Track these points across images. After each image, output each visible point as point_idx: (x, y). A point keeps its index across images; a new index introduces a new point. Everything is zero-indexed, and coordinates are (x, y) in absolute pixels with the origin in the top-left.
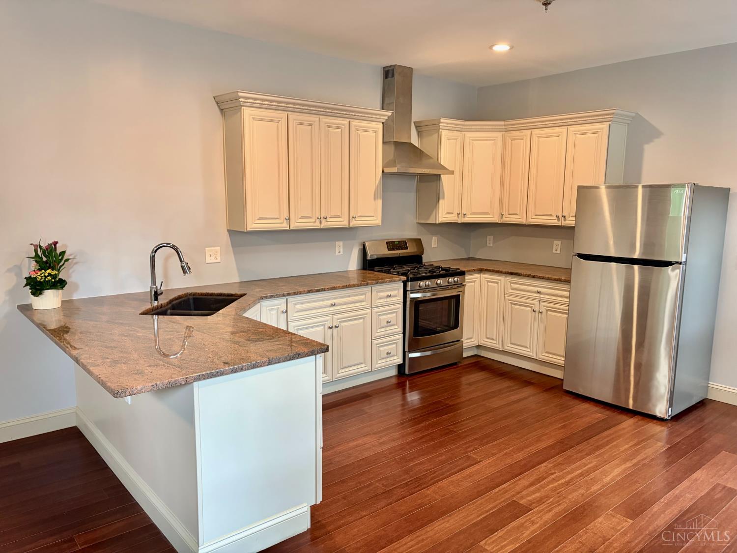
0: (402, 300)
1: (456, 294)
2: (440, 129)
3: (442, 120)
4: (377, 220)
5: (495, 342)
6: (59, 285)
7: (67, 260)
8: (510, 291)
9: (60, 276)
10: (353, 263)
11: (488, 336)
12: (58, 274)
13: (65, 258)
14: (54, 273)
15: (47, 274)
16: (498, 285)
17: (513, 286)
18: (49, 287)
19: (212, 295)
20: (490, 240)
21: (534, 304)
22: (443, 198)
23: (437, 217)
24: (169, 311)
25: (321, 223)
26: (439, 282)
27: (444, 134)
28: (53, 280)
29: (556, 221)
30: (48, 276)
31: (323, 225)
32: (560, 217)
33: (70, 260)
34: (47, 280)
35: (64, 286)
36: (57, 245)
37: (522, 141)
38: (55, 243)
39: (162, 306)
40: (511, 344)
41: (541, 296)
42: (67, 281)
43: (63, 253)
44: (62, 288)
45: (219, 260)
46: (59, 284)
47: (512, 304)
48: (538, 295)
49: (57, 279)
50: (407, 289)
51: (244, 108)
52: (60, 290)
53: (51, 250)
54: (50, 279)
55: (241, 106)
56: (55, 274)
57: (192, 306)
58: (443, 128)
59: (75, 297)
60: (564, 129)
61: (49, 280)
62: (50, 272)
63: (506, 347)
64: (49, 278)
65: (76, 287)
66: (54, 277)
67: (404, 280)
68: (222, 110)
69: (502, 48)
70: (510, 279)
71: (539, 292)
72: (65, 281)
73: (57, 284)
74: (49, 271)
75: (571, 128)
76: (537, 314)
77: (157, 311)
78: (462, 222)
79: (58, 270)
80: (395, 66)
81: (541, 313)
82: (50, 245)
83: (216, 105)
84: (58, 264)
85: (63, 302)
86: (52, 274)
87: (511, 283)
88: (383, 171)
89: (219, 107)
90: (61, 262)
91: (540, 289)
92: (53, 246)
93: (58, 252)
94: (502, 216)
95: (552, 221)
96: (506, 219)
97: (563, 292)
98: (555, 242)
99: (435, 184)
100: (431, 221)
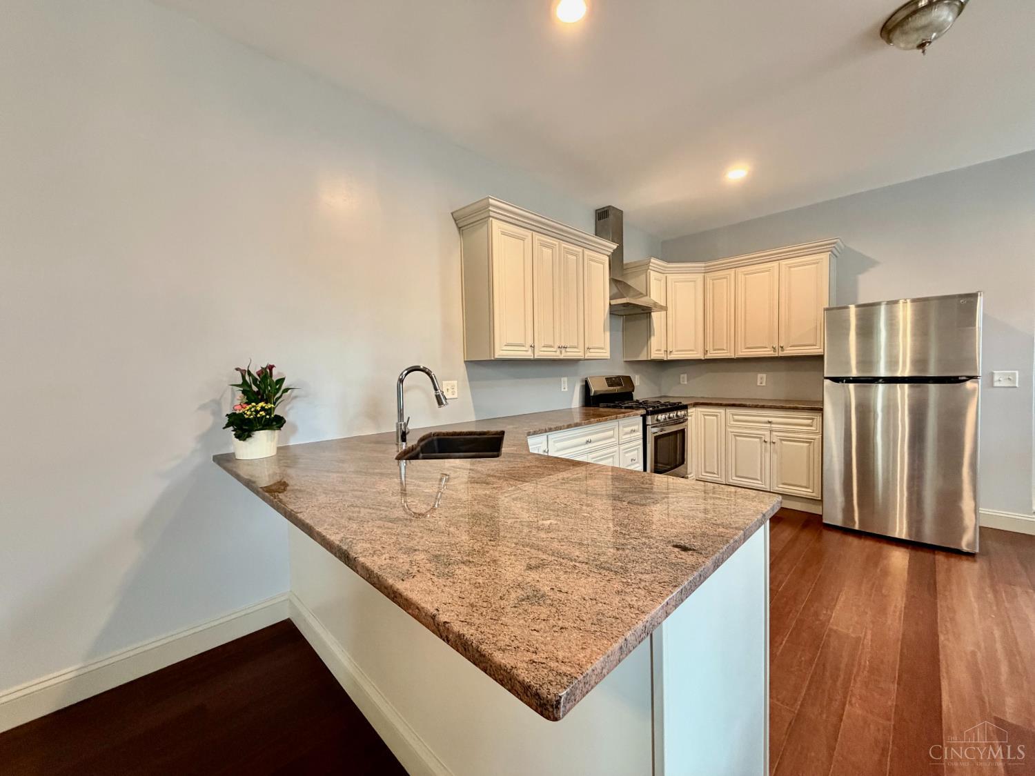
0: (641, 436)
1: (682, 428)
2: (649, 269)
3: (652, 260)
4: (606, 354)
5: (717, 476)
6: (274, 423)
7: (286, 390)
8: (732, 423)
9: (277, 412)
10: (576, 401)
11: (707, 470)
12: (274, 408)
13: (284, 387)
14: (269, 406)
15: (259, 408)
16: (717, 418)
17: (736, 417)
18: (261, 427)
19: (460, 434)
21: (764, 435)
22: (654, 335)
23: (649, 352)
24: (421, 455)
25: (561, 352)
26: (671, 415)
27: (653, 275)
28: (268, 417)
29: (772, 352)
30: (261, 411)
31: (563, 355)
32: (777, 348)
33: (289, 391)
34: (258, 416)
35: (282, 426)
36: (274, 369)
37: (725, 280)
38: (271, 367)
39: (413, 449)
40: (736, 476)
41: (773, 426)
42: (286, 419)
43: (281, 381)
44: (279, 428)
45: (456, 396)
46: (276, 423)
47: (735, 436)
48: (769, 425)
49: (272, 416)
50: (647, 423)
51: (493, 220)
52: (277, 431)
53: (266, 374)
54: (264, 414)
55: (490, 216)
56: (270, 409)
57: (437, 448)
58: (653, 269)
59: (293, 442)
60: (775, 264)
61: (263, 417)
62: (264, 405)
63: (731, 481)
64: (262, 413)
65: (294, 429)
66: (269, 411)
67: (642, 413)
68: (459, 228)
69: (737, 173)
70: (730, 411)
71: (770, 422)
72: (282, 418)
73: (272, 423)
74: (262, 404)
75: (783, 263)
76: (768, 445)
77: (409, 455)
78: (669, 359)
79: (274, 404)
80: (609, 206)
81: (774, 443)
82: (263, 370)
83: (454, 222)
84: (274, 396)
85: (279, 449)
86: (266, 407)
87: (733, 415)
88: (610, 304)
89: (457, 224)
90: (278, 392)
91: (770, 419)
92: (268, 370)
93: (275, 379)
94: (706, 352)
95: (767, 352)
96: (712, 355)
97: (800, 420)
98: (759, 376)
99: (644, 322)
100: (643, 357)
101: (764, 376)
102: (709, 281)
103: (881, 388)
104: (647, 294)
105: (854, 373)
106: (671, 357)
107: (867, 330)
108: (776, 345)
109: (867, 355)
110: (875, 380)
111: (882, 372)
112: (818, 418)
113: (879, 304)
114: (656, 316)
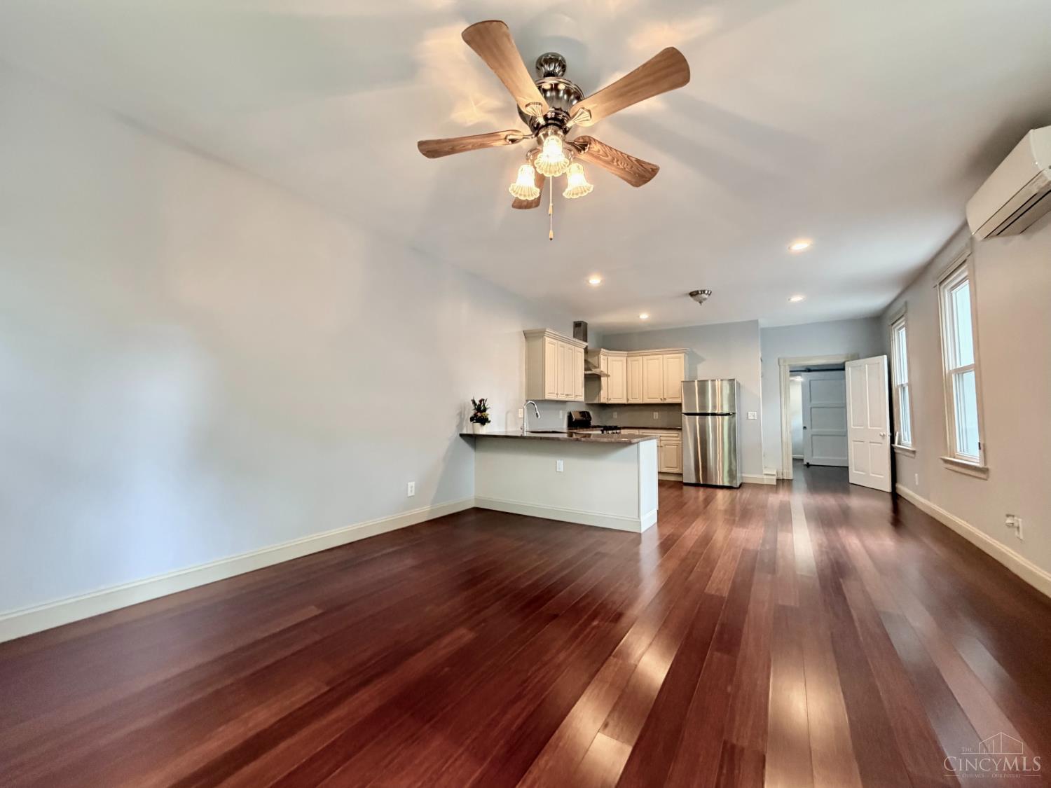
3: (601, 349)
4: (581, 399)
10: (565, 424)
14: (484, 415)
20: (615, 415)
22: (602, 390)
23: (599, 399)
27: (602, 357)
29: (660, 401)
32: (663, 399)
33: (488, 409)
37: (638, 362)
38: (482, 400)
51: (546, 337)
54: (483, 418)
58: (601, 354)
60: (661, 356)
62: (482, 414)
69: (644, 316)
75: (665, 356)
80: (581, 321)
81: (662, 446)
84: (484, 410)
88: (584, 374)
91: (660, 435)
93: (484, 404)
94: (628, 400)
95: (658, 401)
96: (631, 401)
97: (674, 434)
98: (655, 413)
99: (597, 383)
100: (596, 402)
101: (657, 413)
102: (629, 362)
103: (710, 418)
104: (599, 367)
105: (698, 411)
106: (610, 402)
107: (703, 392)
108: (662, 397)
109: (703, 404)
110: (708, 414)
111: (710, 412)
112: (680, 433)
113: (707, 381)
114: (603, 380)
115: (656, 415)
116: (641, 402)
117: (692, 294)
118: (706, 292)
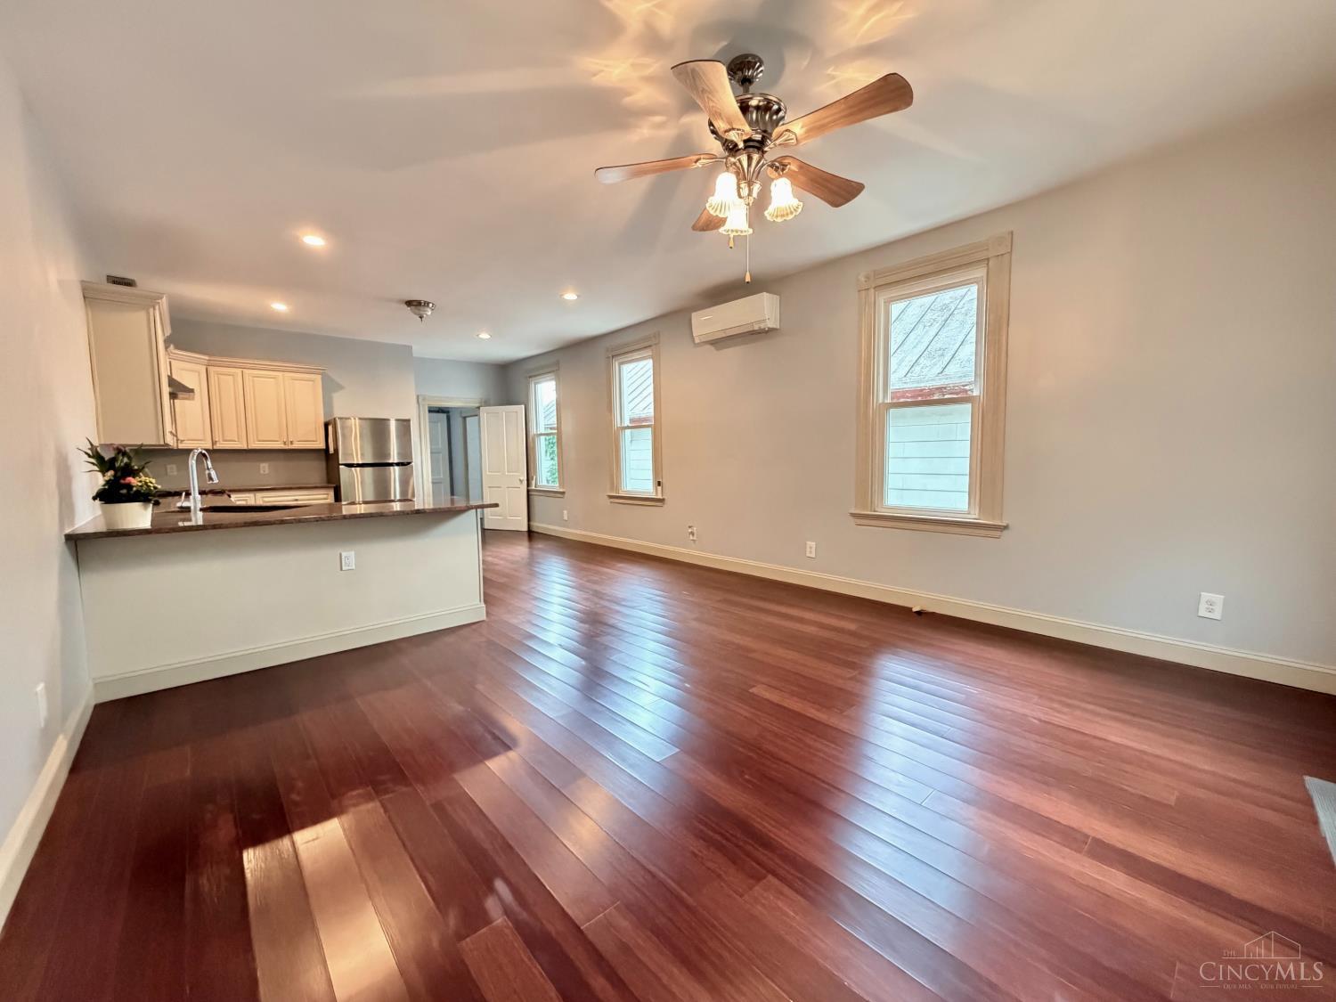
29: (281, 445)
37: (232, 377)
60: (280, 374)
68: (85, 298)
75: (287, 374)
89: (84, 293)
94: (214, 443)
95: (278, 445)
96: (221, 445)
98: (263, 465)
101: (268, 464)
108: (288, 440)
115: (265, 467)
116: (244, 447)
117: (409, 303)
118: (431, 305)
